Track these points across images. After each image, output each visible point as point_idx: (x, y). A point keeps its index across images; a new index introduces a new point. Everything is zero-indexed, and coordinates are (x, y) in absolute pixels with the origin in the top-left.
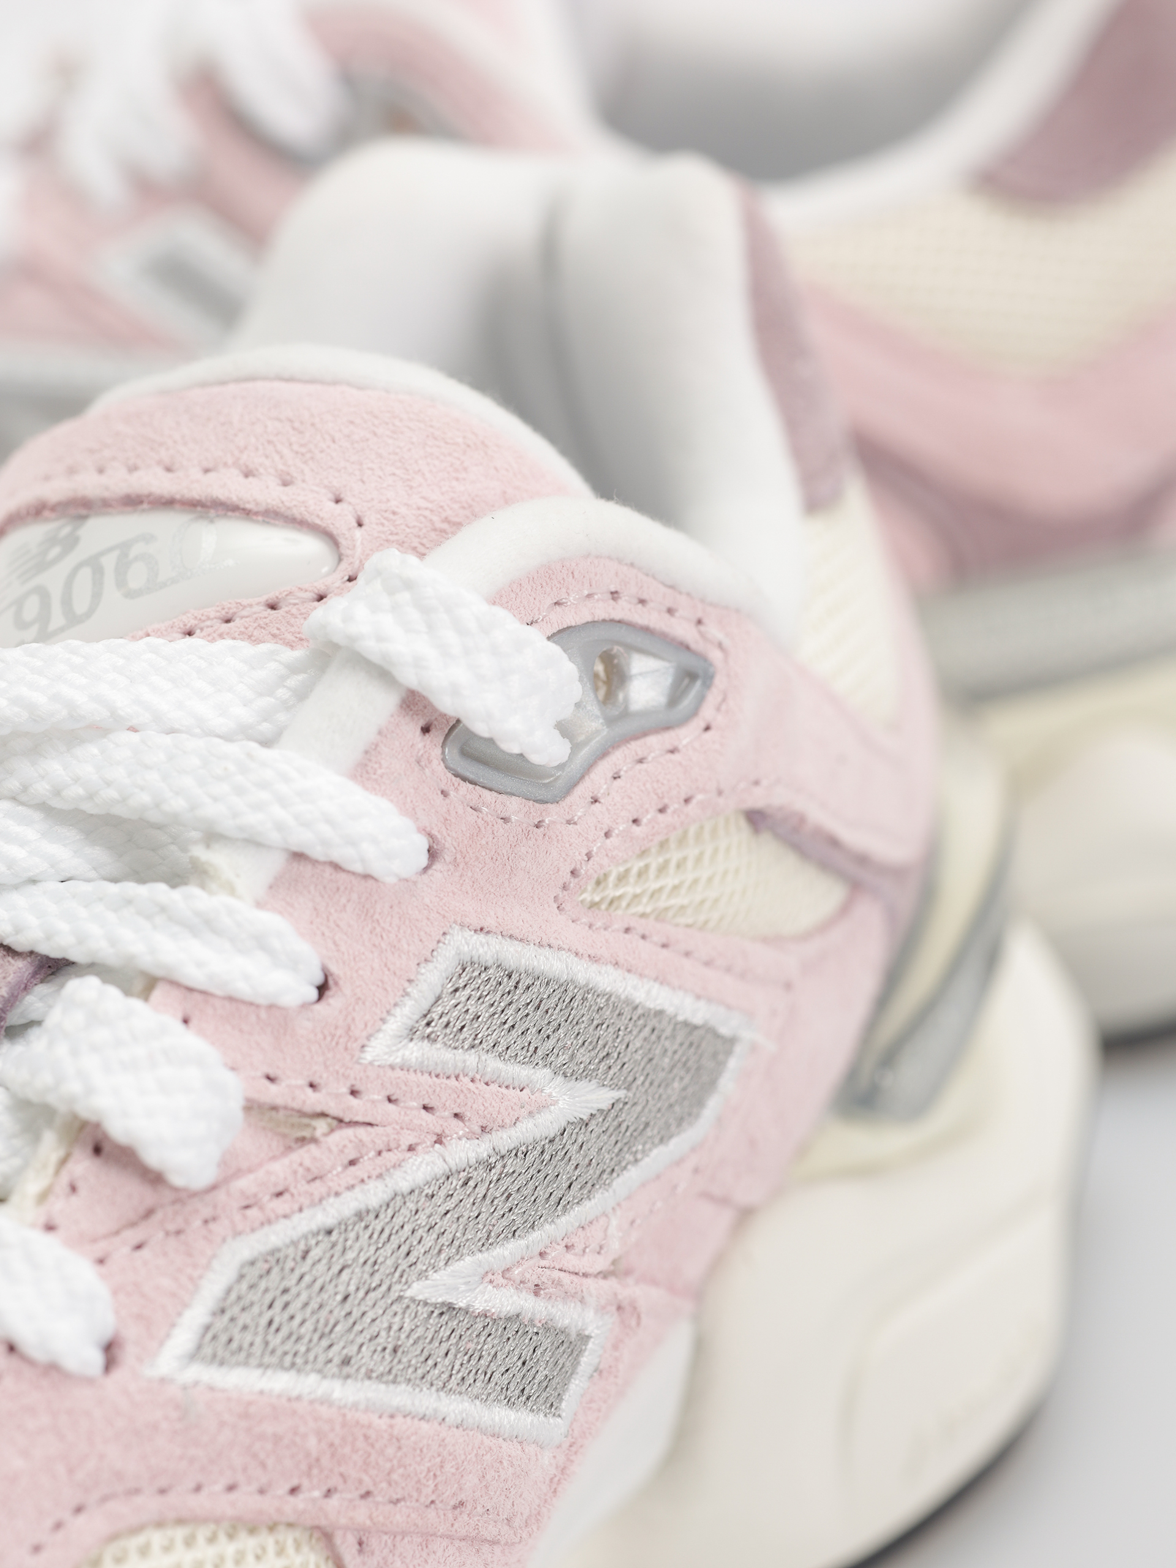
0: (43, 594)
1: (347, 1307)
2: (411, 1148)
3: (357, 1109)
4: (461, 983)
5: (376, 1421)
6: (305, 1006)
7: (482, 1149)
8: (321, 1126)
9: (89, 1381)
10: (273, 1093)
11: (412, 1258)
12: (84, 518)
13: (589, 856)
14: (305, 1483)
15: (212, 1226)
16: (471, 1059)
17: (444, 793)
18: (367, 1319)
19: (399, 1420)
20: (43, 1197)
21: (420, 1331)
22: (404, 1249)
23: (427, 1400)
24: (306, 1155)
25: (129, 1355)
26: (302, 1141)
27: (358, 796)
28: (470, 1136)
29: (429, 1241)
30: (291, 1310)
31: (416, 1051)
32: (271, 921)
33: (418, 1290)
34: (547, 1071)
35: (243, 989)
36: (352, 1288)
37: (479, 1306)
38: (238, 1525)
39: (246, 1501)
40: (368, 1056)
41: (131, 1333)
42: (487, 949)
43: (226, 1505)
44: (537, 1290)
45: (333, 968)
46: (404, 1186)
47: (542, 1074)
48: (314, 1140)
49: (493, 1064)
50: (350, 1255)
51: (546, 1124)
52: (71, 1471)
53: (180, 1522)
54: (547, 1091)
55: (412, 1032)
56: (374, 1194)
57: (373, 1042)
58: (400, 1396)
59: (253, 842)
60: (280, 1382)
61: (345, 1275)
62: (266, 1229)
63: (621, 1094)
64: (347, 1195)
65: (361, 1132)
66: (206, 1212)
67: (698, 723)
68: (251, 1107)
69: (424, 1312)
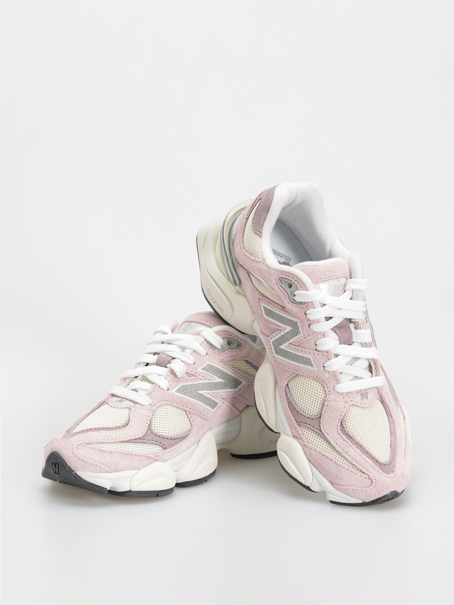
0: (186, 328)
1: (191, 391)
2: (201, 380)
3: (196, 375)
4: (208, 366)
5: (192, 402)
6: (192, 364)
7: (208, 382)
8: (192, 375)
9: (165, 391)
10: (188, 372)
11: (199, 389)
12: (192, 323)
13: (224, 358)
14: (184, 406)
15: (180, 381)
16: (208, 373)
17: (209, 349)
18: (193, 393)
19: (195, 402)
20: (165, 376)
21: (198, 396)
22: (198, 388)
23: (198, 402)
24: (190, 377)
25: (169, 390)
26: (190, 376)
27: (200, 346)
28: (207, 380)
29: (201, 388)
30: (186, 390)
31: (202, 371)
32: (191, 356)
33: (199, 392)
34: (216, 377)
35: (186, 361)
36: (192, 390)
37: (205, 395)
38: (177, 407)
39: (178, 405)
40: (197, 370)
41: (170, 388)
42: (211, 363)
43: (176, 405)
44: (212, 396)
45: (195, 362)
46: (199, 383)
47: (215, 377)
48: (191, 377)
49: (210, 374)
50: (192, 387)
51: (215, 381)
52: (162, 397)
53: (171, 405)
54: (216, 378)
55: (202, 369)
56: (196, 383)
57: (198, 369)
58: (195, 401)
59: (190, 349)
60: (183, 396)
61: (192, 389)
62: (185, 383)
63: (225, 381)
64: (193, 382)
65: (196, 377)
66: (180, 380)
67: (239, 349)
68: (186, 373)
69: (199, 394)
